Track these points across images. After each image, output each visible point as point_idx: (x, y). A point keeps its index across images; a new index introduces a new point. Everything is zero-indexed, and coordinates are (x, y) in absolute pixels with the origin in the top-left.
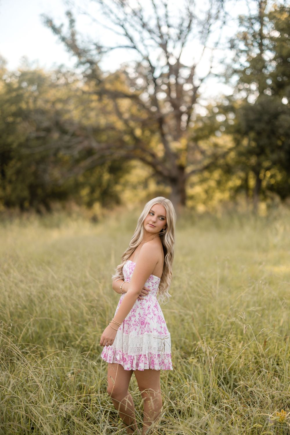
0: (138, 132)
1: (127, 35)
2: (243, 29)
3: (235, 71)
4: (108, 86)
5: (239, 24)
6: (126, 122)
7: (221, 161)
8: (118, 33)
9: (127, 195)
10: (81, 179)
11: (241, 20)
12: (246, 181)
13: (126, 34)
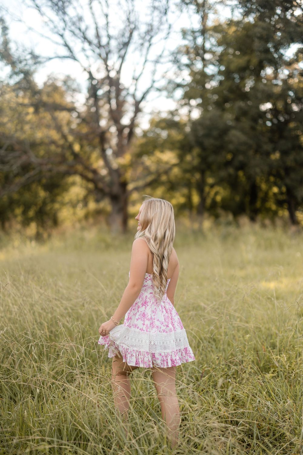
0: (77, 148)
1: (66, 45)
2: (186, 42)
3: (179, 86)
4: (45, 98)
5: (182, 37)
6: (64, 137)
7: (164, 178)
8: (57, 43)
9: (65, 214)
10: (16, 196)
11: (184, 33)
12: (189, 198)
13: (64, 43)
